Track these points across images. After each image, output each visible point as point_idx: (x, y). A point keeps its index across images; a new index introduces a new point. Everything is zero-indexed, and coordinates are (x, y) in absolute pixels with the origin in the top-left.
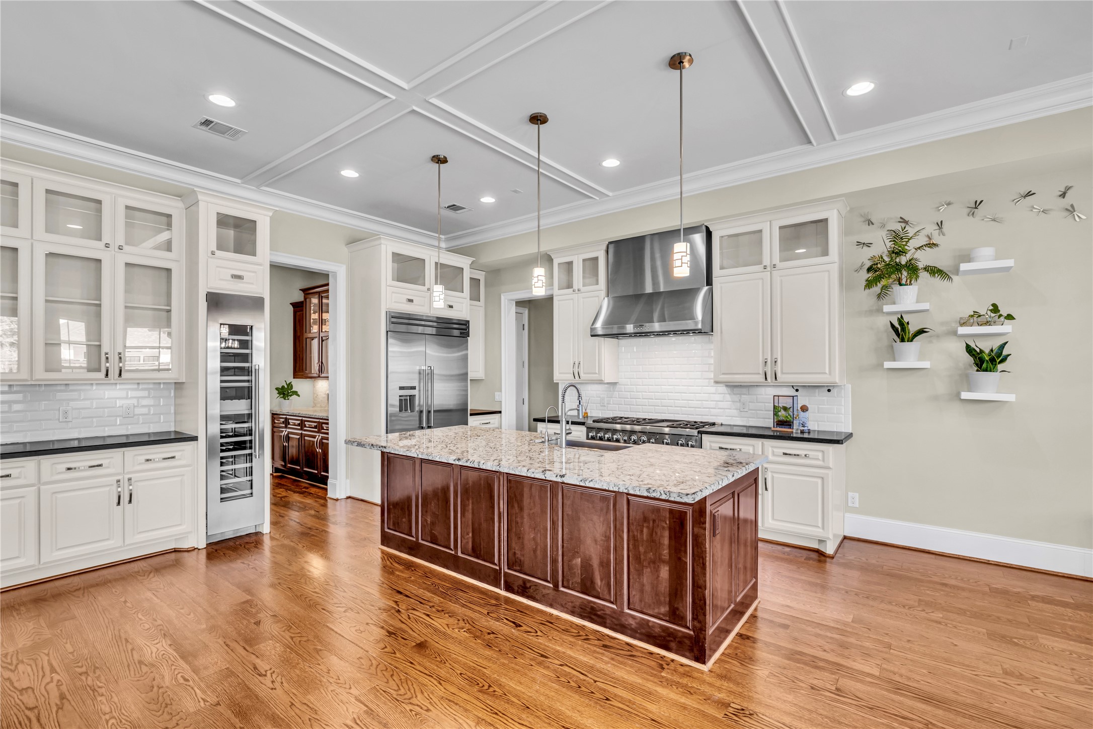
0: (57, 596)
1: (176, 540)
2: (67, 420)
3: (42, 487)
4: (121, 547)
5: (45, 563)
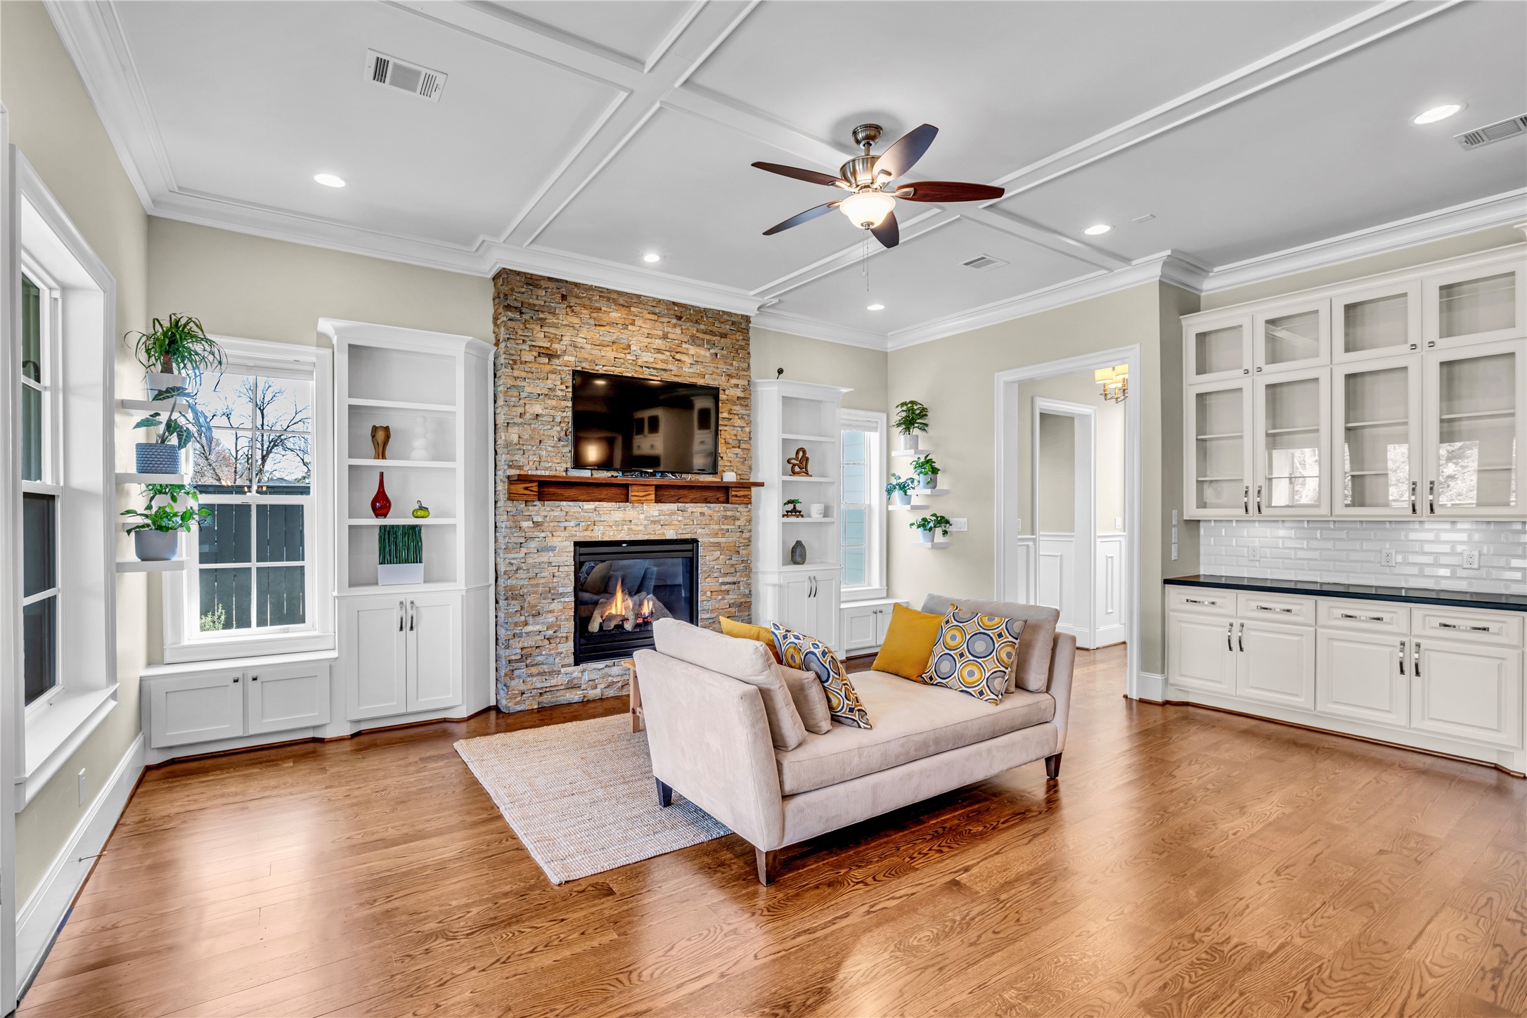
0: (1330, 752)
1: (1499, 751)
2: (1389, 564)
3: (1319, 630)
4: (1404, 727)
5: (1320, 712)
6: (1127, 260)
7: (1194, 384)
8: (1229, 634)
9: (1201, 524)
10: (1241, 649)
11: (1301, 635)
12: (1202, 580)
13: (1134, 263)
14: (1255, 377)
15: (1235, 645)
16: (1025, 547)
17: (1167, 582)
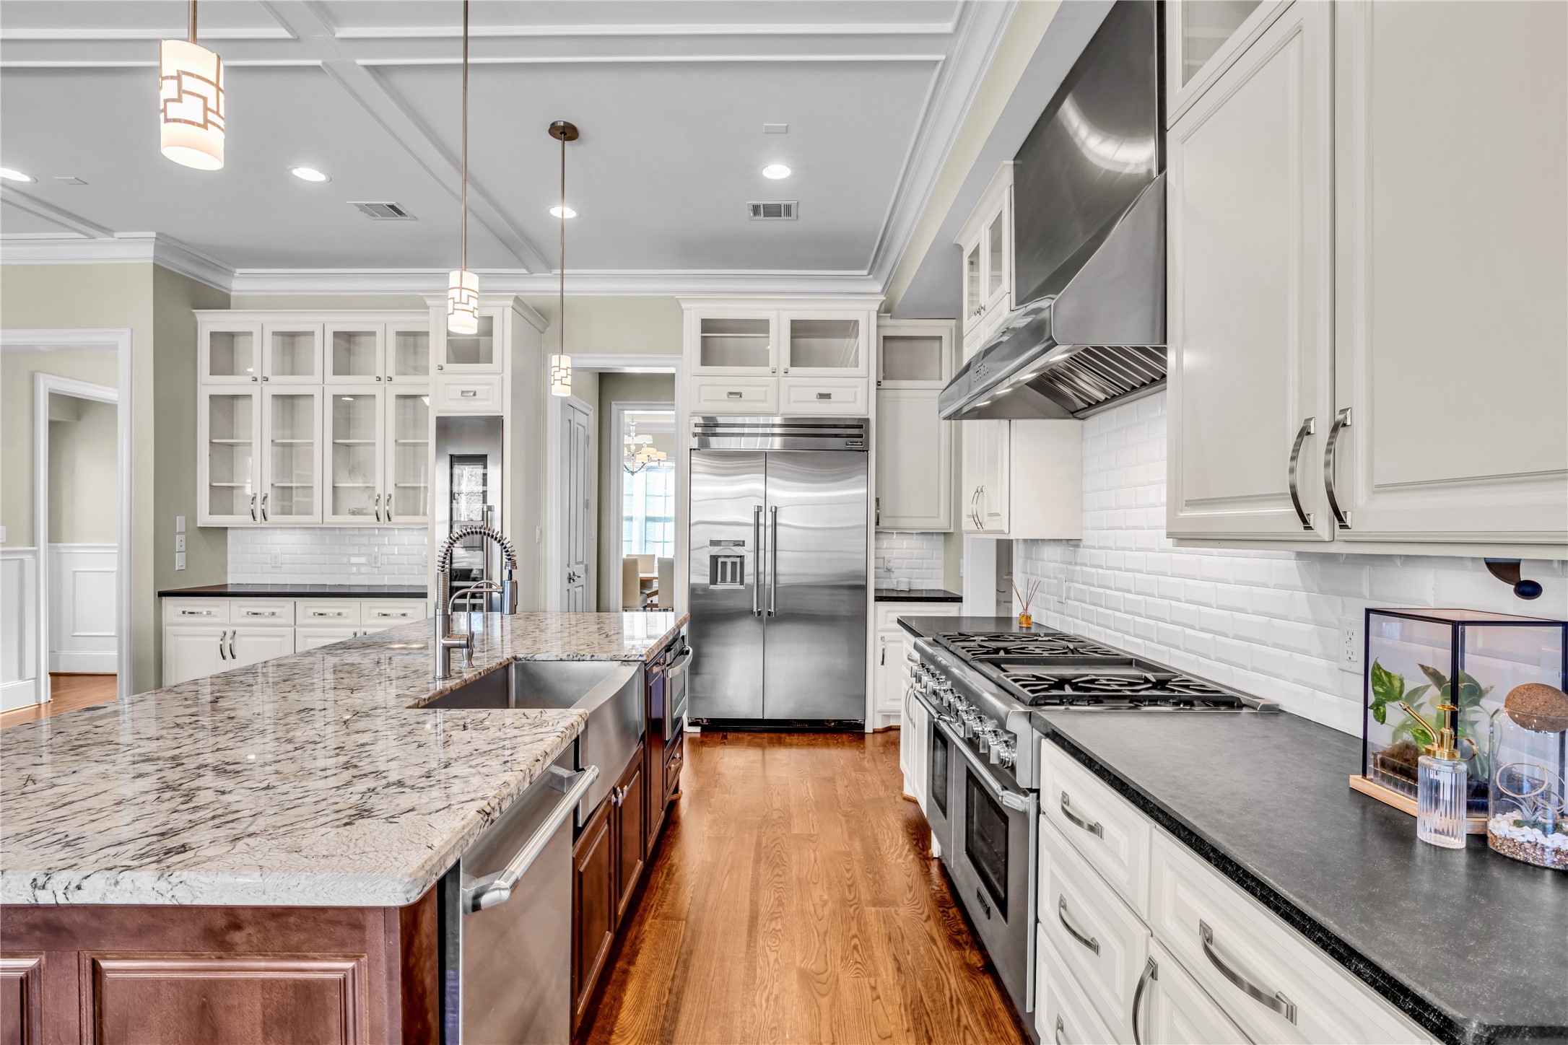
3: (298, 629)
6: (107, 231)
7: (209, 385)
8: (221, 643)
9: (229, 532)
10: (233, 657)
11: (283, 636)
12: (229, 590)
13: (117, 235)
14: (263, 386)
15: (227, 653)
16: (17, 562)
17: (161, 594)
